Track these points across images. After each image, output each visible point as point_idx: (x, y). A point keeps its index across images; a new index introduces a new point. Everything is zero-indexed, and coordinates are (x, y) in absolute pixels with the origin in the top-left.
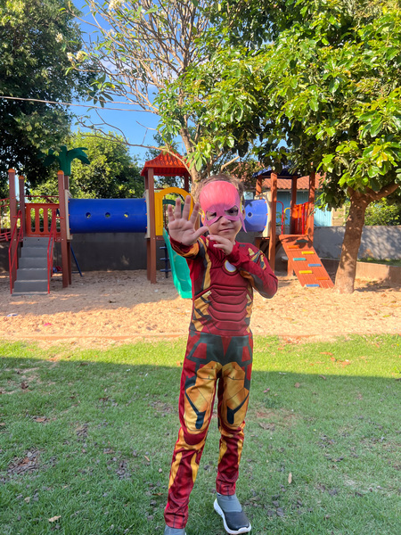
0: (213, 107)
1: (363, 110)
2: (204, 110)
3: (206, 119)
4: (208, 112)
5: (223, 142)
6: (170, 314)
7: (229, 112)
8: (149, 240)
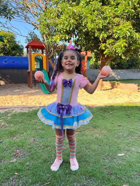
0: (61, 24)
1: (116, 29)
2: (57, 25)
3: (58, 28)
4: (59, 26)
5: (64, 37)
6: (44, 99)
7: (67, 26)
8: (29, 72)
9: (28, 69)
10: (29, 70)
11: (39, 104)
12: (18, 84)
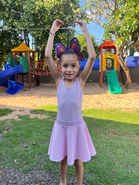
5: (127, 38)
6: (106, 99)
8: (100, 72)
9: (99, 69)
10: (100, 71)
11: (98, 104)
12: (93, 83)
